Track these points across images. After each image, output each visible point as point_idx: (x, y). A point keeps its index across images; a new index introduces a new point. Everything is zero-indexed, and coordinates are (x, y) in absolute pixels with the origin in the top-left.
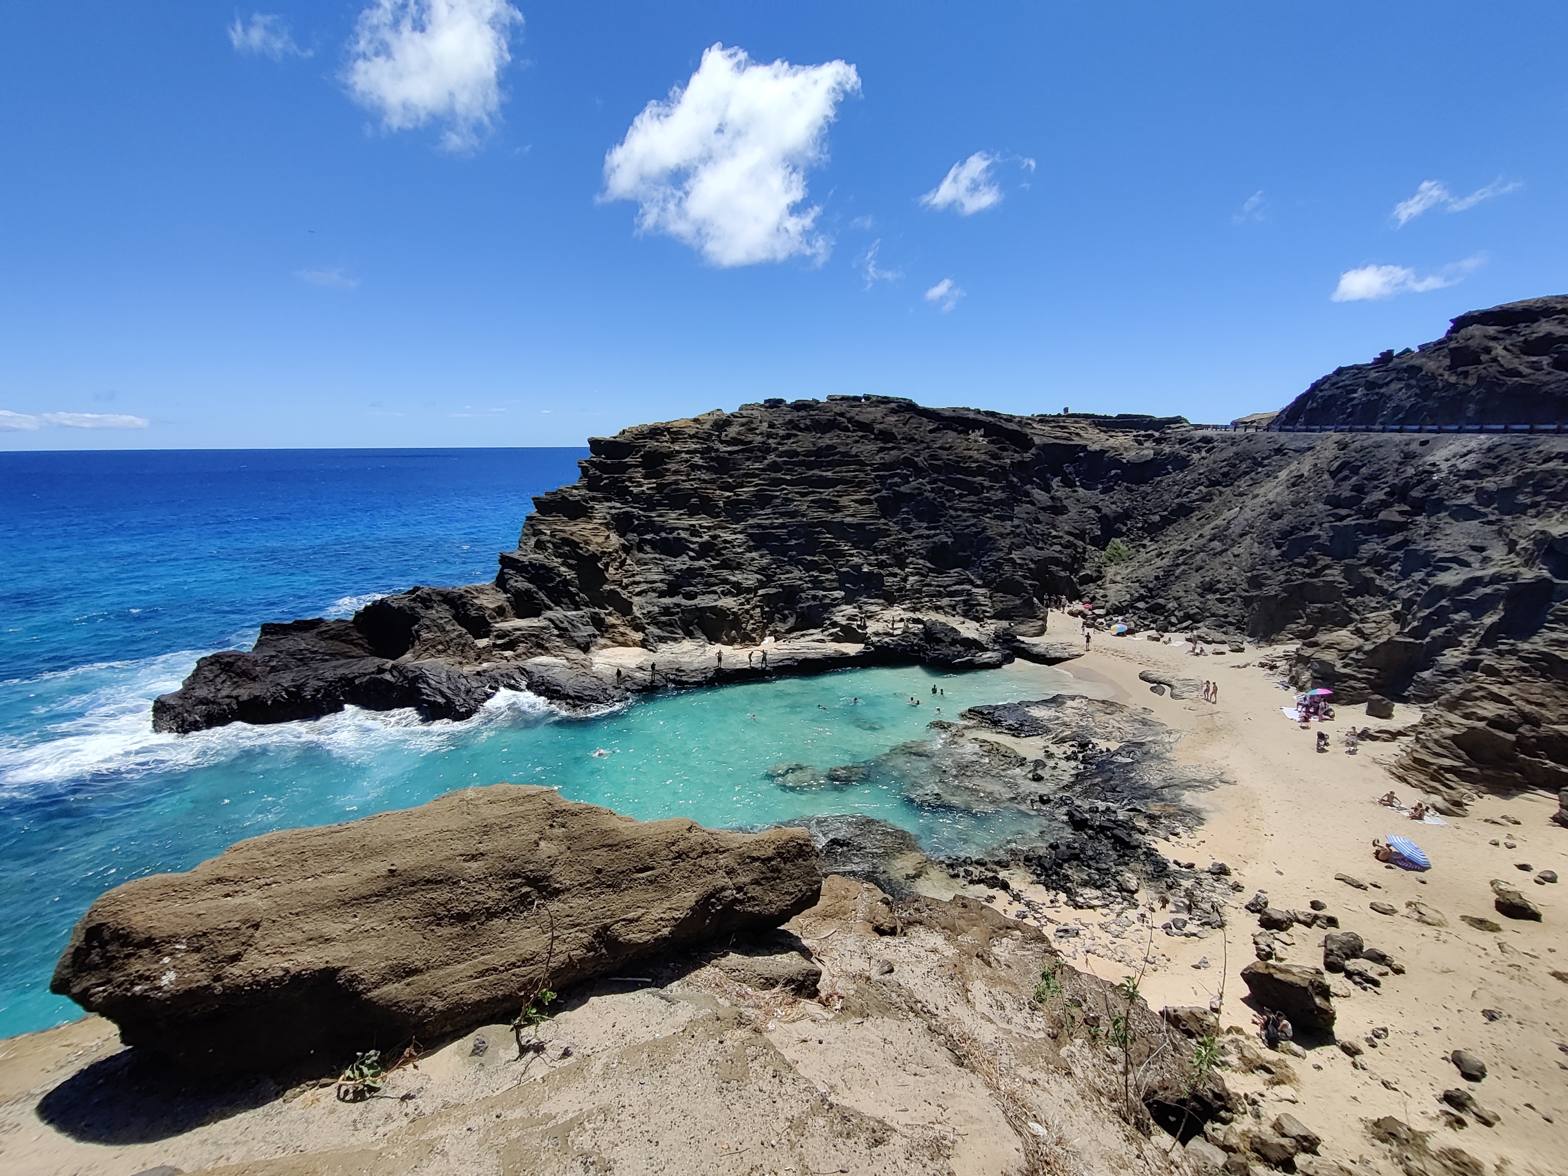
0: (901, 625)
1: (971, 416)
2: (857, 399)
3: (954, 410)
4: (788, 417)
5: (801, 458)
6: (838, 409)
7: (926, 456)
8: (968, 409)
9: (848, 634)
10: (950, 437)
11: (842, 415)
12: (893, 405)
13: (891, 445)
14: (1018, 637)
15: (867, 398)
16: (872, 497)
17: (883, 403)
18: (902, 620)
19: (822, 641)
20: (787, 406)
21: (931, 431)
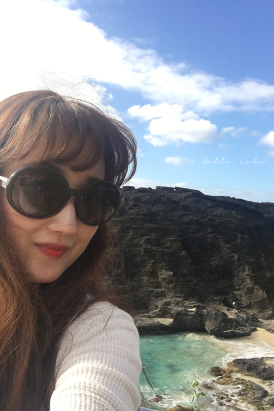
0: (194, 309)
1: (231, 201)
2: (171, 189)
3: (223, 197)
4: (136, 195)
5: (141, 217)
6: (162, 194)
7: (207, 219)
8: (229, 197)
9: (164, 314)
10: (220, 211)
11: (163, 196)
12: (190, 193)
13: (189, 213)
14: (259, 319)
15: (177, 188)
16: (178, 239)
17: (185, 192)
18: (194, 306)
19: (150, 317)
20: (136, 190)
21: (210, 207)
